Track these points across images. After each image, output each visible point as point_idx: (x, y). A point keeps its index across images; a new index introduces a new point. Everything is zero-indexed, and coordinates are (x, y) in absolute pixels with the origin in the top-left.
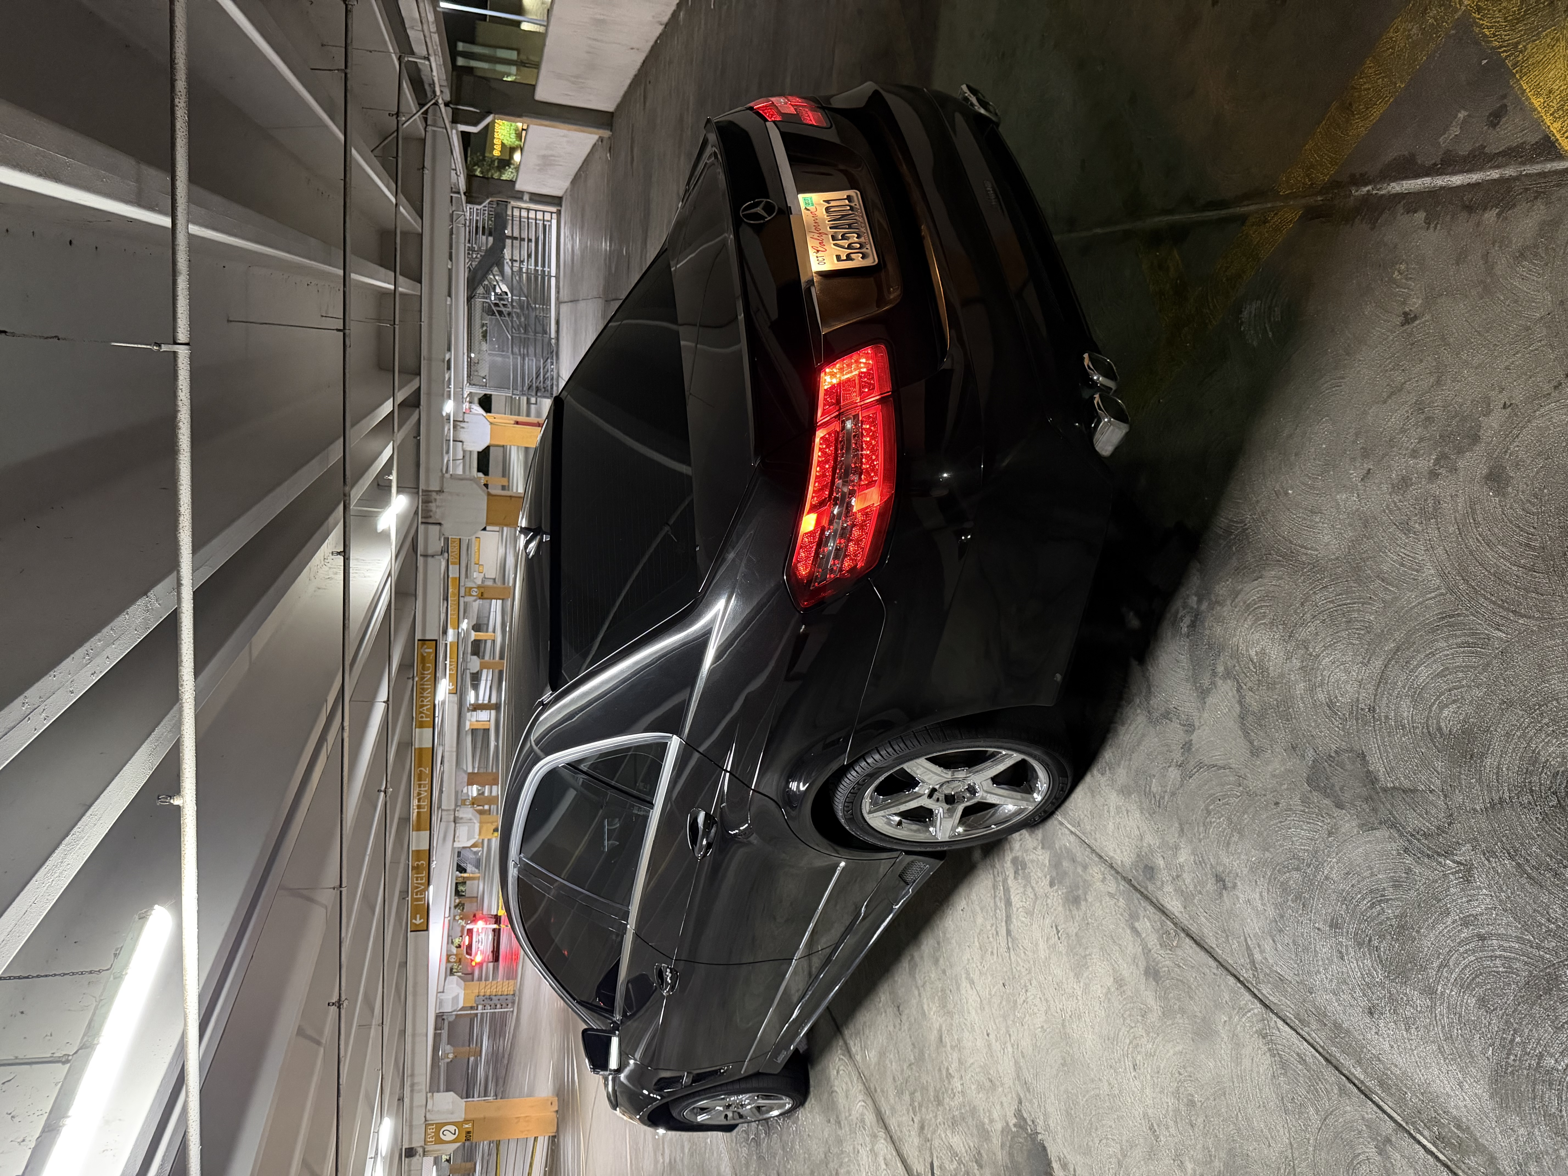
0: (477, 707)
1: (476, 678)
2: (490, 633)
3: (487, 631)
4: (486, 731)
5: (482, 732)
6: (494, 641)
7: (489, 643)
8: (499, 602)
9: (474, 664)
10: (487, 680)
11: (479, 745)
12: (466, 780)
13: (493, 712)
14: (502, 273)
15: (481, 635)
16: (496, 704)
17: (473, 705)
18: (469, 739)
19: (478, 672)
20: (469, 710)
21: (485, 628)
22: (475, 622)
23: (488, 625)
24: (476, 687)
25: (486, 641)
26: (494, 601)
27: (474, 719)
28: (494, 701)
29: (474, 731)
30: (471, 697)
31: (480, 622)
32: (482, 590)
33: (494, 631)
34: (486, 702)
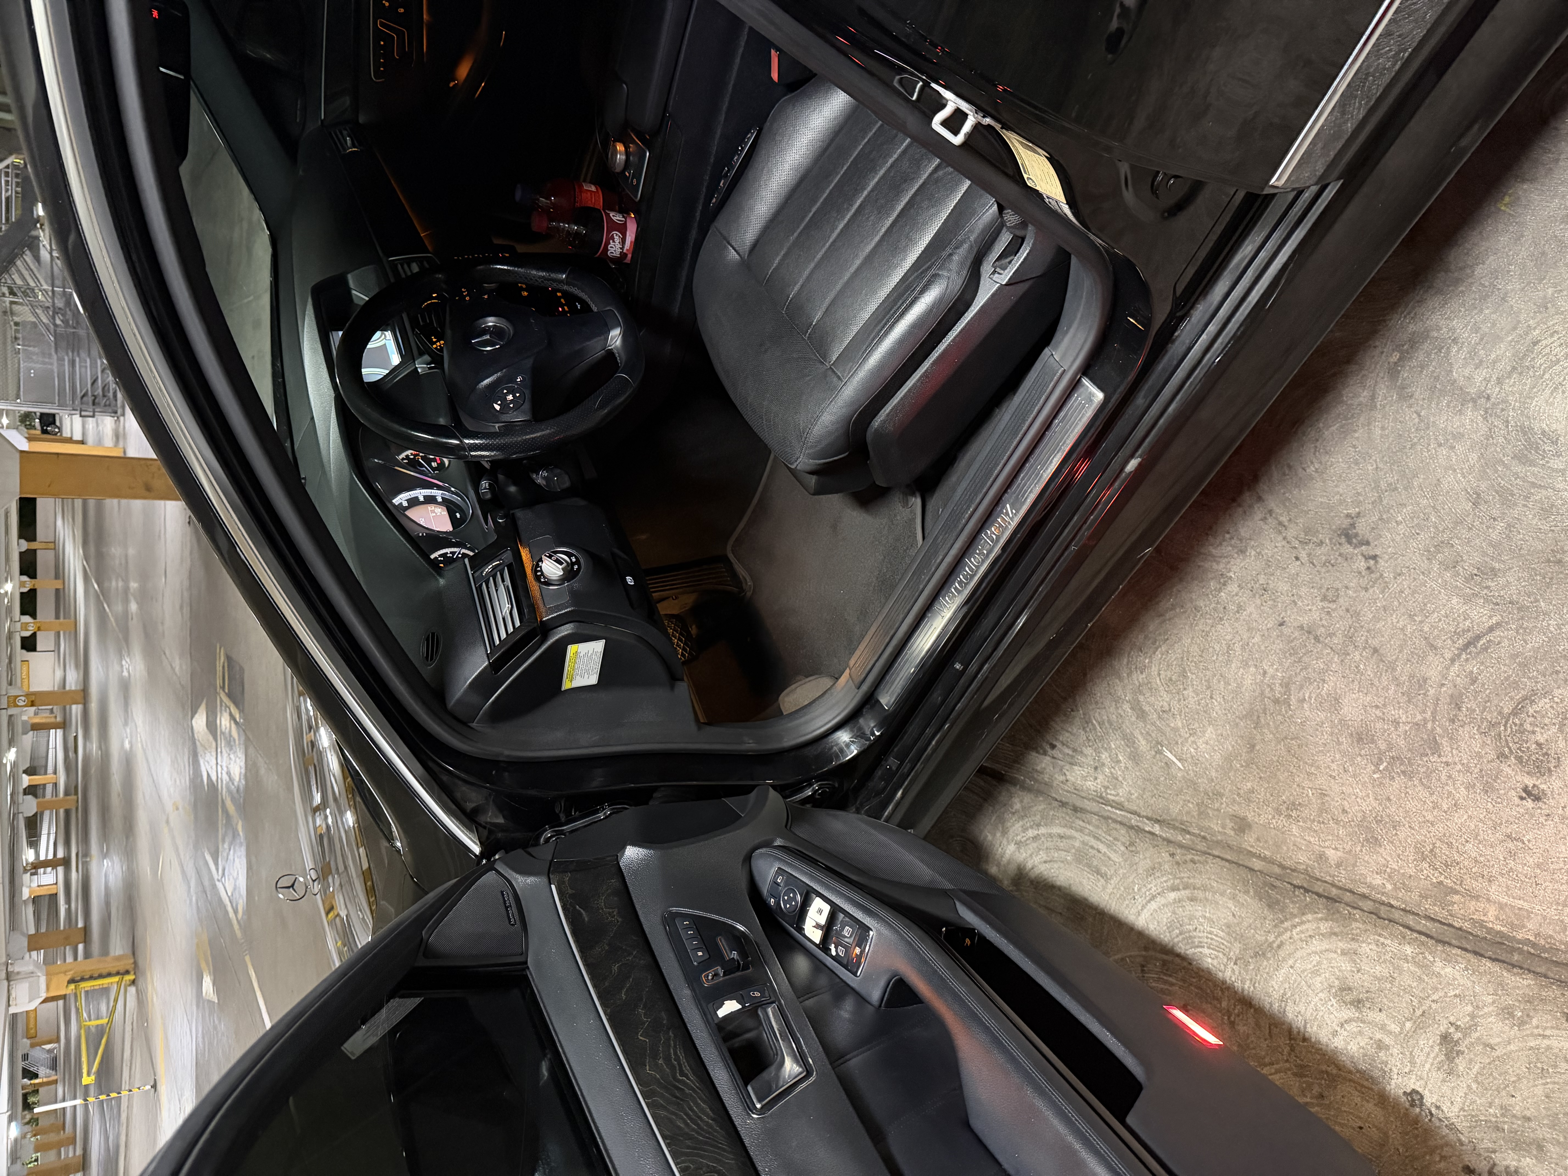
0: (36, 866)
1: (33, 825)
2: (50, 776)
3: (46, 773)
4: (54, 897)
5: (47, 899)
6: (55, 785)
7: (49, 788)
8: (60, 732)
9: (30, 806)
10: (49, 834)
11: (44, 916)
12: (26, 944)
13: (60, 869)
14: (37, 258)
15: (37, 779)
16: (64, 858)
17: (32, 863)
18: (30, 909)
19: (35, 815)
20: (25, 871)
21: (43, 771)
22: (28, 765)
23: (46, 767)
24: (34, 842)
25: (45, 785)
26: (52, 731)
27: (34, 884)
28: (60, 854)
29: (36, 900)
30: (29, 855)
31: (36, 764)
32: (33, 698)
33: (55, 772)
34: (50, 857)
